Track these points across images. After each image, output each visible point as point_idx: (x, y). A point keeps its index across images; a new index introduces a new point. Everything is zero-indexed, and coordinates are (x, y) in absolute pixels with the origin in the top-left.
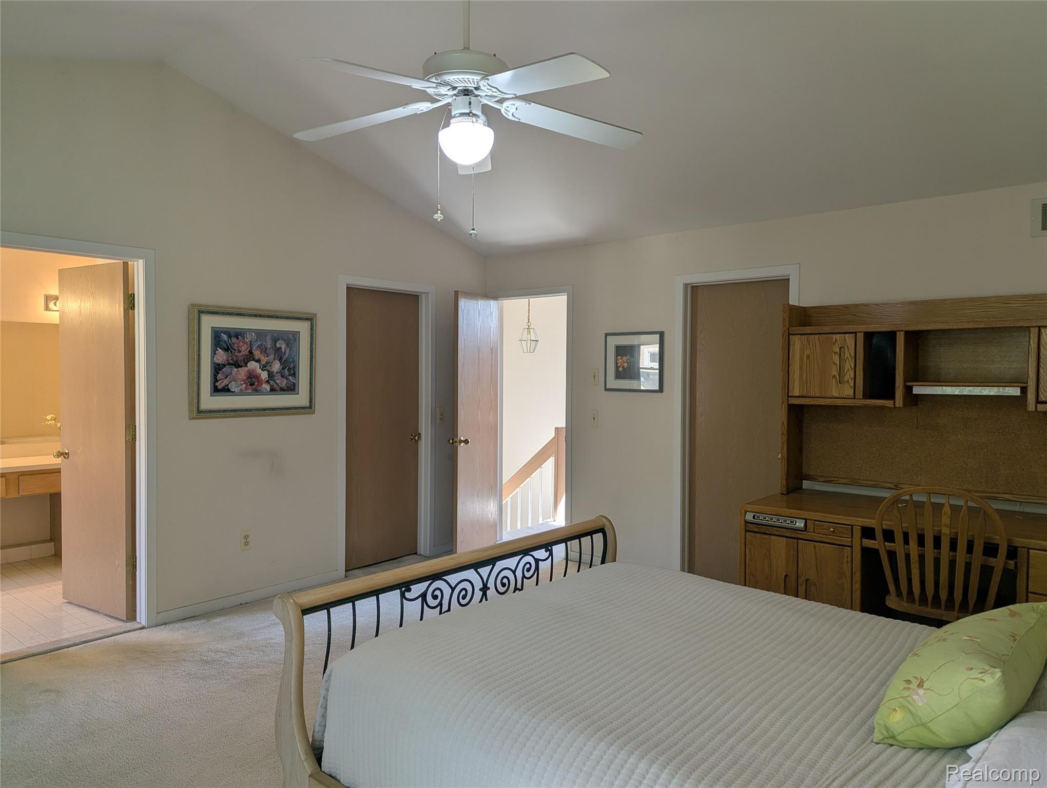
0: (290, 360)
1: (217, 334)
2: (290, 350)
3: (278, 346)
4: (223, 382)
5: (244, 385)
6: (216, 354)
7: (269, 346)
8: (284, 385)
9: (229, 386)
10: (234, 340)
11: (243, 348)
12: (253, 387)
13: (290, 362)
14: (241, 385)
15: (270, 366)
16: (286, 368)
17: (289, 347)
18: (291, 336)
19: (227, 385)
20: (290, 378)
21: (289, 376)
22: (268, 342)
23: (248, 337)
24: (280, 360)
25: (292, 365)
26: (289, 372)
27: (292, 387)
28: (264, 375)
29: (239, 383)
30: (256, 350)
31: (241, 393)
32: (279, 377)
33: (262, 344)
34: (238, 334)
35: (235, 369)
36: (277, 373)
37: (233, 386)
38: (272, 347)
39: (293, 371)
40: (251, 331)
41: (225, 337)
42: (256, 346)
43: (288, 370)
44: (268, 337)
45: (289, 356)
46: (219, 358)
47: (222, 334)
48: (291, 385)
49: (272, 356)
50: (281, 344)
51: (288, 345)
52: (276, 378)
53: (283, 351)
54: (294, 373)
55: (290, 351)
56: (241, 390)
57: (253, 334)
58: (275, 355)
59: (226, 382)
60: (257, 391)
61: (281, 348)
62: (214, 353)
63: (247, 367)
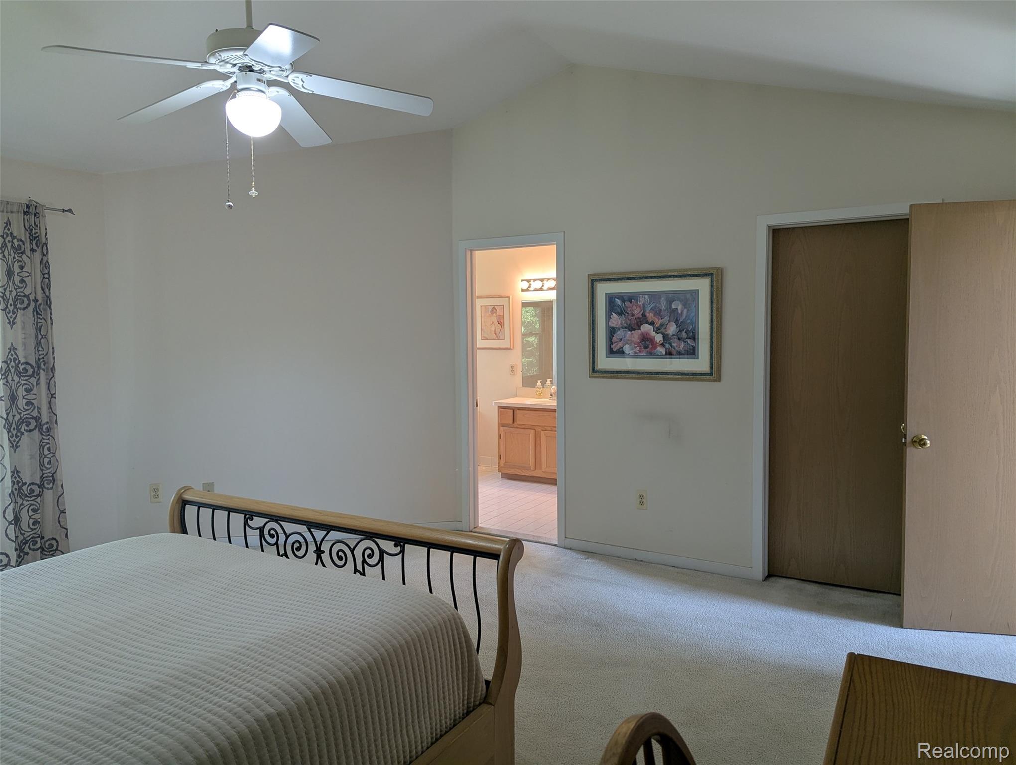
0: (689, 321)
1: (611, 299)
2: (688, 310)
3: (674, 307)
4: (617, 344)
5: (638, 348)
6: (610, 318)
7: (663, 308)
8: (681, 349)
9: (624, 348)
10: (627, 304)
11: (636, 311)
12: (647, 350)
13: (689, 323)
14: (635, 347)
15: (665, 328)
16: (683, 330)
17: (686, 308)
19: (622, 348)
20: (689, 341)
21: (687, 338)
22: (662, 304)
23: (641, 300)
24: (676, 322)
25: (691, 327)
26: (687, 334)
28: (659, 338)
29: (633, 345)
30: (649, 313)
31: (635, 356)
32: (676, 339)
33: (656, 306)
34: (631, 298)
35: (629, 333)
36: (673, 335)
37: (627, 349)
38: (667, 309)
39: (691, 333)
40: (644, 293)
41: (618, 302)
42: (650, 308)
43: (685, 332)
44: (663, 299)
45: (686, 317)
48: (690, 349)
49: (667, 319)
50: (678, 306)
51: (685, 305)
52: (671, 340)
53: (680, 312)
54: (693, 335)
55: (687, 312)
56: (635, 353)
57: (647, 297)
58: (670, 317)
59: (620, 344)
60: (652, 354)
61: (677, 309)
62: (608, 317)
63: (640, 329)
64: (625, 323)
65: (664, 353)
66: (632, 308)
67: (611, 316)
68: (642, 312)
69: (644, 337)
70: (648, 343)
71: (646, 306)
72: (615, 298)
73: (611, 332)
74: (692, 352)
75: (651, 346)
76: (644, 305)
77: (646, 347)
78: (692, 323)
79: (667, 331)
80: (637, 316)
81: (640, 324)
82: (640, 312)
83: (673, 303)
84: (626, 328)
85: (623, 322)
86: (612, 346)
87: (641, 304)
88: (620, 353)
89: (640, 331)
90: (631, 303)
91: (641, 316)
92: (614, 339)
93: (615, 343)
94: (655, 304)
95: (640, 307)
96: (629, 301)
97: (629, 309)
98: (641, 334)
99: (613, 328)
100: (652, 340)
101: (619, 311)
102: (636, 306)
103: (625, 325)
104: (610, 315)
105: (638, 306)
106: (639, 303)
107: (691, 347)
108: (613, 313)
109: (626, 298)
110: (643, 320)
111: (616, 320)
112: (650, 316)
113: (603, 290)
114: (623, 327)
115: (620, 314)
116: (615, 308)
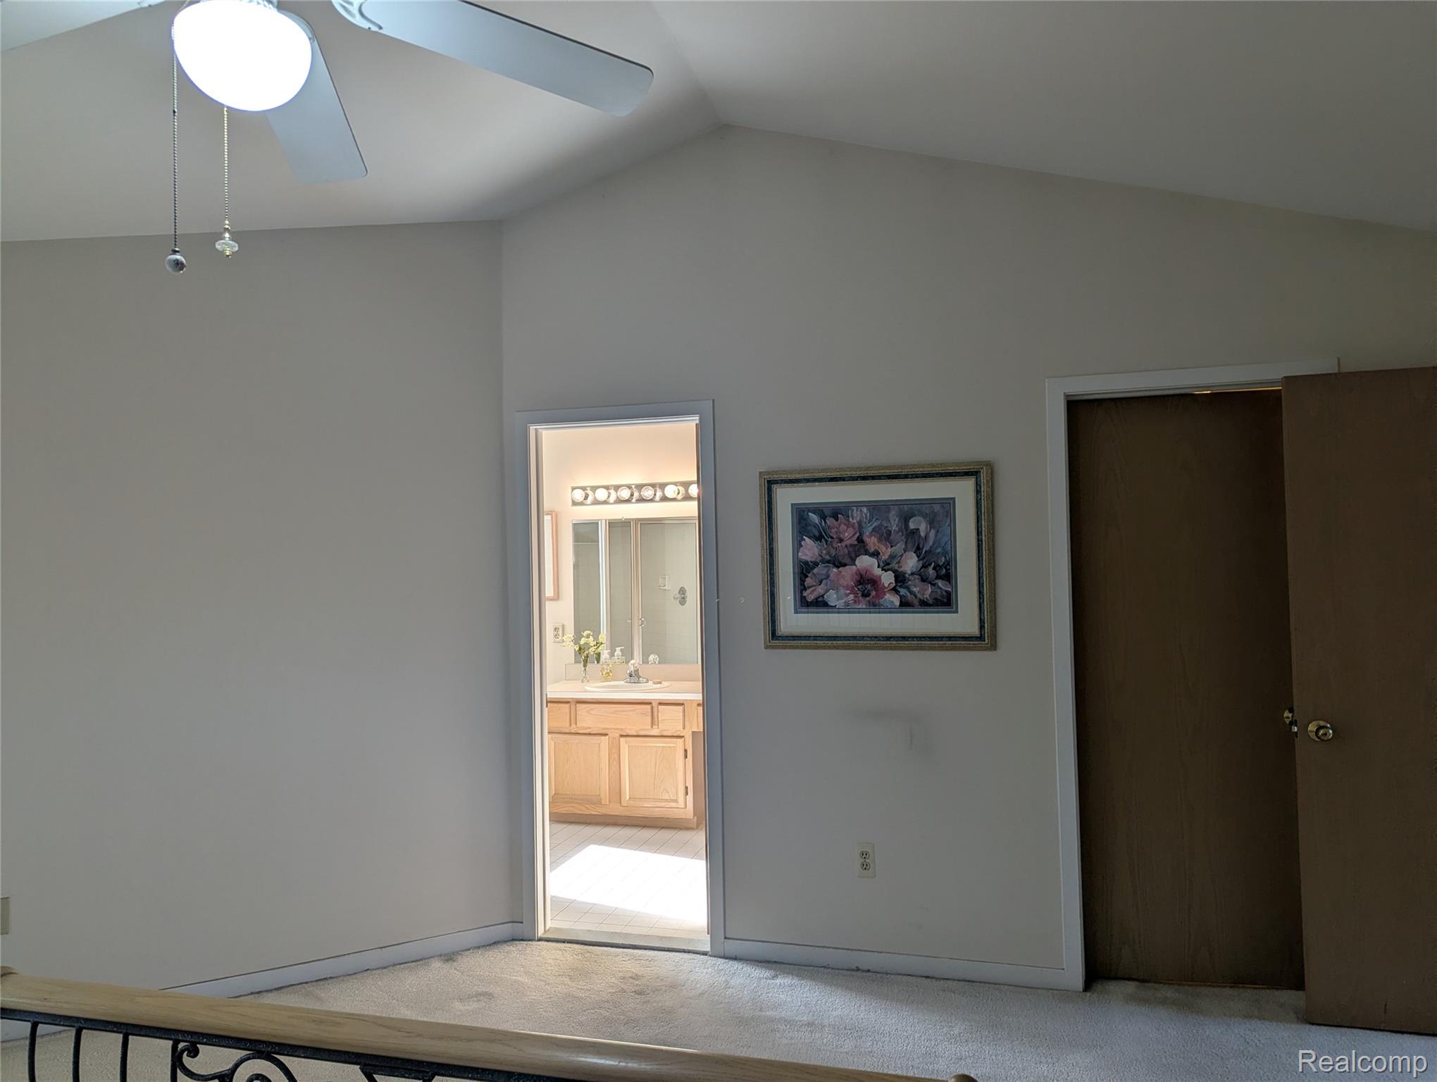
0: (939, 550)
1: (801, 514)
2: (938, 531)
3: (912, 526)
4: (814, 591)
5: (852, 596)
6: (802, 546)
7: (894, 528)
8: (928, 596)
9: (825, 596)
10: (830, 521)
11: (846, 534)
12: (868, 599)
13: (939, 553)
14: (847, 595)
15: (899, 562)
16: (930, 565)
17: (934, 528)
18: (937, 508)
19: (823, 596)
20: (940, 583)
21: (936, 578)
22: (892, 521)
23: (855, 515)
24: (918, 550)
25: (943, 559)
26: (937, 571)
27: (945, 600)
28: (887, 579)
29: (842, 591)
30: (871, 535)
31: (847, 609)
32: (917, 581)
33: (881, 525)
34: (837, 512)
35: (835, 570)
36: (912, 574)
37: (832, 597)
38: (900, 530)
39: (944, 570)
40: (859, 504)
41: (814, 518)
42: (870, 529)
43: (934, 568)
44: (893, 512)
45: (934, 543)
46: (807, 552)
47: (810, 514)
48: (942, 596)
49: (901, 546)
50: (919, 524)
51: (932, 523)
52: (910, 583)
53: (923, 534)
54: (947, 573)
55: (936, 536)
56: (847, 604)
57: (865, 510)
58: (906, 542)
59: (820, 590)
60: (875, 606)
61: (918, 529)
62: (798, 545)
63: (855, 564)
64: (828, 553)
65: (898, 603)
66: (838, 529)
67: (802, 543)
68: (858, 534)
69: (861, 576)
70: (869, 587)
71: (864, 525)
72: (809, 511)
73: (804, 570)
74: (946, 602)
75: (874, 593)
76: (860, 523)
77: (864, 595)
78: (945, 554)
79: (900, 567)
80: (848, 542)
81: (853, 555)
82: (854, 535)
83: (911, 520)
84: (828, 562)
85: (824, 552)
86: (805, 594)
87: (855, 521)
88: (820, 604)
89: (854, 567)
90: (837, 520)
91: (856, 543)
92: (808, 581)
93: (809, 588)
94: (879, 523)
95: (853, 526)
96: (833, 517)
97: (833, 531)
98: (856, 573)
99: (806, 563)
100: (875, 582)
101: (817, 534)
102: (845, 524)
103: (828, 557)
104: (800, 541)
105: (849, 525)
106: (851, 520)
107: (945, 593)
108: (804, 537)
109: (827, 512)
110: (860, 547)
111: (810, 550)
112: (872, 542)
113: (787, 498)
114: (823, 561)
115: (818, 538)
116: (809, 528)
